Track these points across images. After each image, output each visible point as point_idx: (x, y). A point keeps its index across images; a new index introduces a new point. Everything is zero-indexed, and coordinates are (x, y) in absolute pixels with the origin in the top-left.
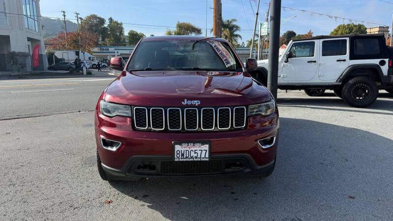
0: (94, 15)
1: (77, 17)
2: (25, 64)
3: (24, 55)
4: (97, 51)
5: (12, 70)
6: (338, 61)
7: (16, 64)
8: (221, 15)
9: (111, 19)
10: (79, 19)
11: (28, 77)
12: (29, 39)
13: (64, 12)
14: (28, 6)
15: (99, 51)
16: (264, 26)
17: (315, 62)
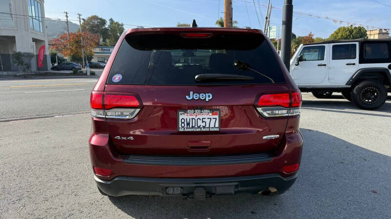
0: (95, 16)
1: (80, 18)
2: (30, 64)
3: (30, 56)
4: (99, 51)
5: (17, 70)
6: (347, 64)
7: (22, 65)
8: (232, 19)
9: (111, 20)
10: (82, 20)
11: (33, 77)
12: (34, 40)
13: (66, 13)
14: (33, 7)
15: (101, 52)
16: (273, 30)
17: (325, 65)
